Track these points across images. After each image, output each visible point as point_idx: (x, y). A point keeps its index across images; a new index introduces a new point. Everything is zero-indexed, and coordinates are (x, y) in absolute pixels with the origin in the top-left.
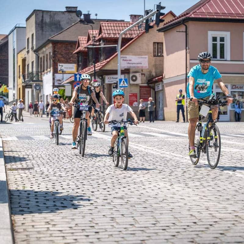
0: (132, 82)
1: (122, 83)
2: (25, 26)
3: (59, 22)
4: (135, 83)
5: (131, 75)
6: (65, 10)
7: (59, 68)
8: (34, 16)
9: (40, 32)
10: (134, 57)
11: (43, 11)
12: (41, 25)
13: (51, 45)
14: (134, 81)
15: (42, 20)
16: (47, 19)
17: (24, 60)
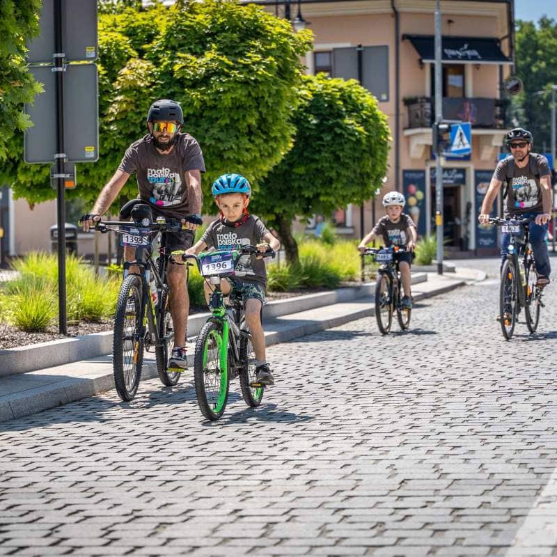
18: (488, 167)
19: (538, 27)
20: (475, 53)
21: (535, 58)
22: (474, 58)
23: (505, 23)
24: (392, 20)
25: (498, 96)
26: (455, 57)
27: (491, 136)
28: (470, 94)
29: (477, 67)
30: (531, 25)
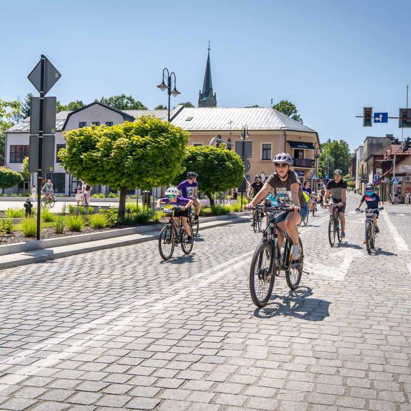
0: (407, 181)
1: (395, 182)
2: (363, 145)
3: (382, 143)
4: (409, 181)
5: (406, 177)
6: (385, 136)
7: (377, 171)
8: (367, 141)
9: (370, 150)
10: (409, 166)
11: (372, 138)
12: (371, 146)
13: (372, 158)
14: (408, 180)
15: (372, 143)
16: (374, 142)
17: (362, 166)
18: (309, 178)
19: (339, 142)
20: (306, 147)
21: (338, 150)
22: (306, 148)
23: (316, 139)
24: (284, 137)
25: (313, 159)
26: (300, 148)
27: (310, 170)
28: (305, 158)
29: (307, 150)
30: (337, 142)
